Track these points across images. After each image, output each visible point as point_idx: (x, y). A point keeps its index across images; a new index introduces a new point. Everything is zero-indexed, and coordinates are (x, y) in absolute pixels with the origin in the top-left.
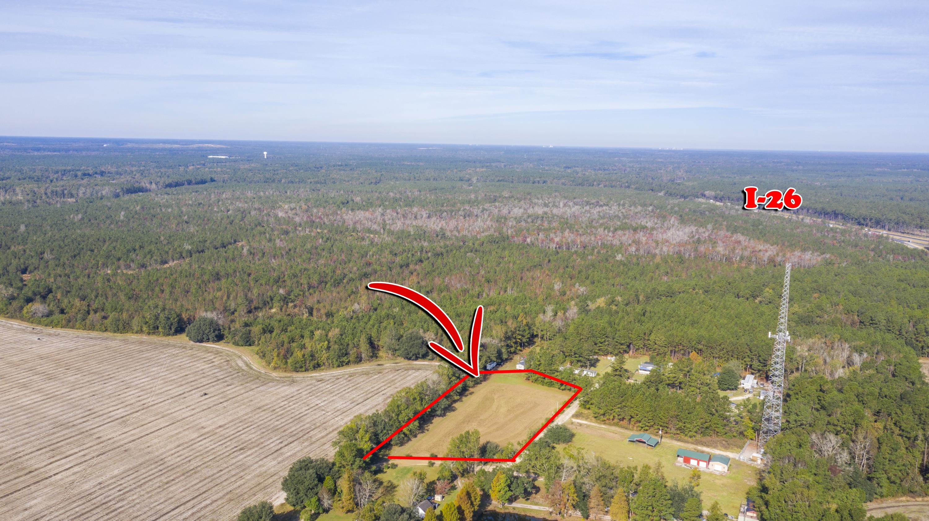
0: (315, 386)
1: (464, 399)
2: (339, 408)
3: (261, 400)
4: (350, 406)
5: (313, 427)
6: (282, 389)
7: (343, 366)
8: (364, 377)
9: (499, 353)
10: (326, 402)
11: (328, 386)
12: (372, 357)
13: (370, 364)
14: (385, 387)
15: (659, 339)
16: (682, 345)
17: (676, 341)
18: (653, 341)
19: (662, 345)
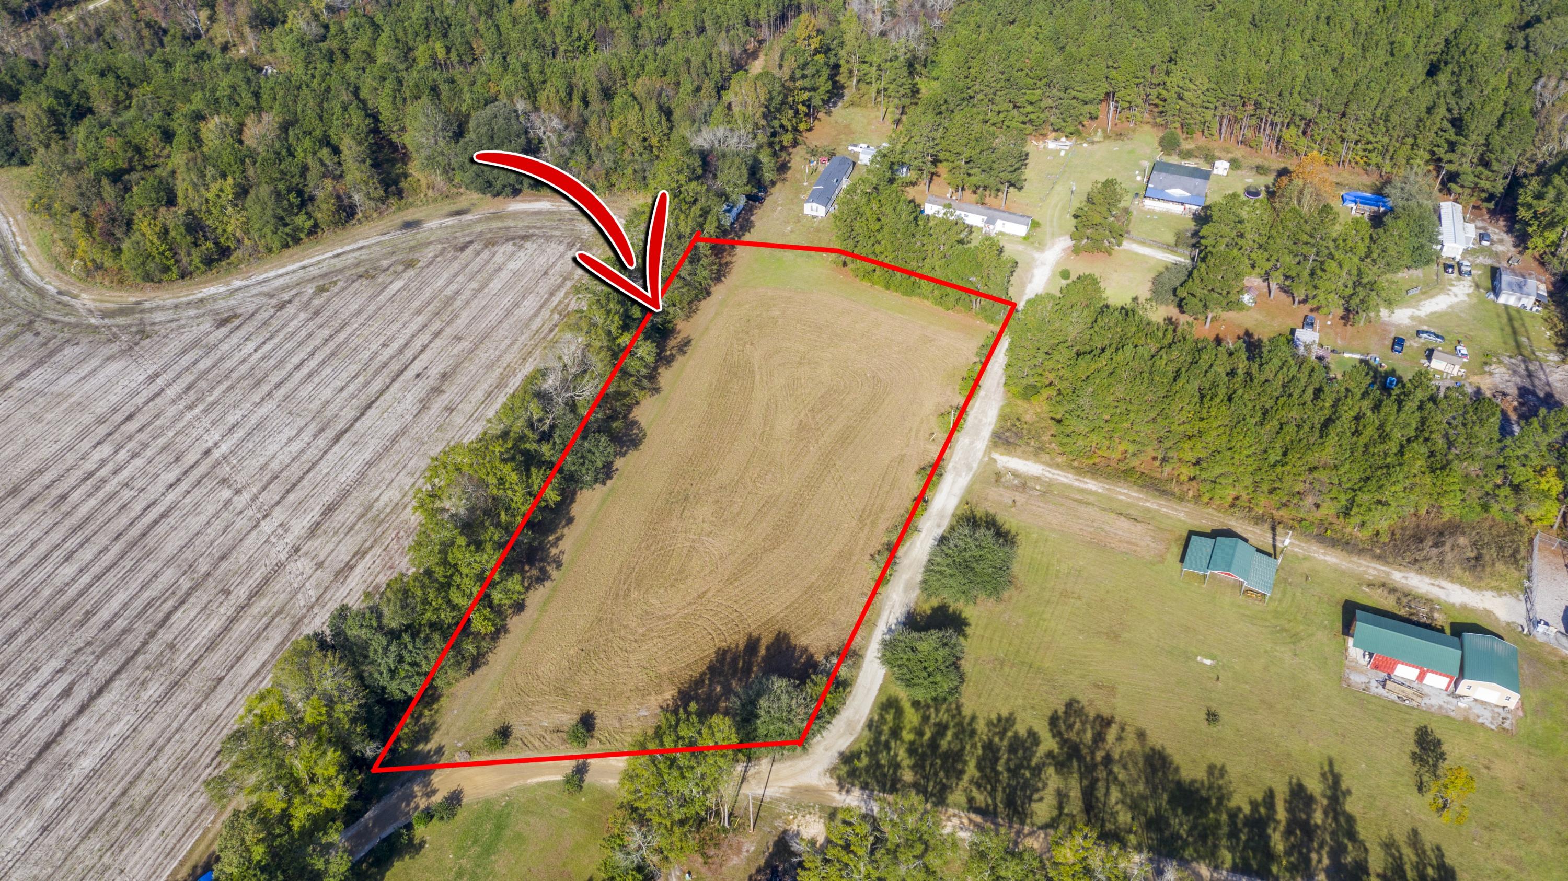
0: (210, 349)
1: (663, 376)
2: (275, 466)
3: (27, 445)
5: (185, 583)
6: (101, 377)
7: (297, 241)
8: (364, 288)
10: (239, 434)
11: (250, 346)
13: (380, 227)
14: (424, 338)
15: (1192, 85)
16: (1258, 105)
17: (1243, 94)
18: (1175, 89)
19: (1199, 101)
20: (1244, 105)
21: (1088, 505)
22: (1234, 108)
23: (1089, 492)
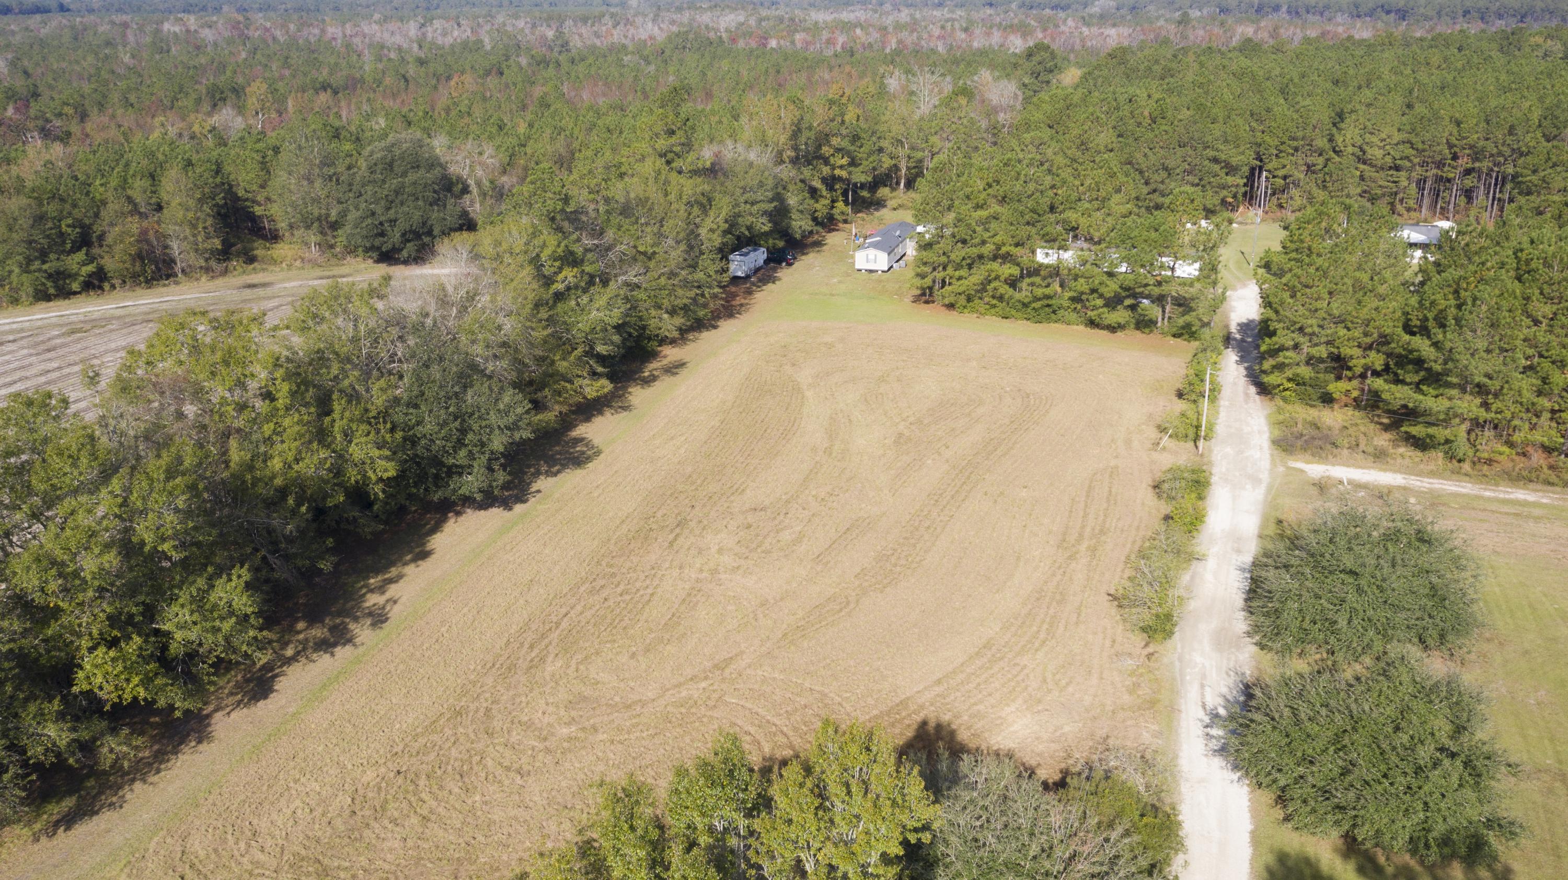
1: (637, 395)
9: (780, 214)
12: (224, 254)
13: (211, 285)
15: (1375, 139)
16: (1477, 155)
17: (1453, 140)
18: (1350, 149)
19: (1388, 159)
20: (1455, 157)
21: (1537, 519)
22: (1440, 165)
23: (1525, 503)
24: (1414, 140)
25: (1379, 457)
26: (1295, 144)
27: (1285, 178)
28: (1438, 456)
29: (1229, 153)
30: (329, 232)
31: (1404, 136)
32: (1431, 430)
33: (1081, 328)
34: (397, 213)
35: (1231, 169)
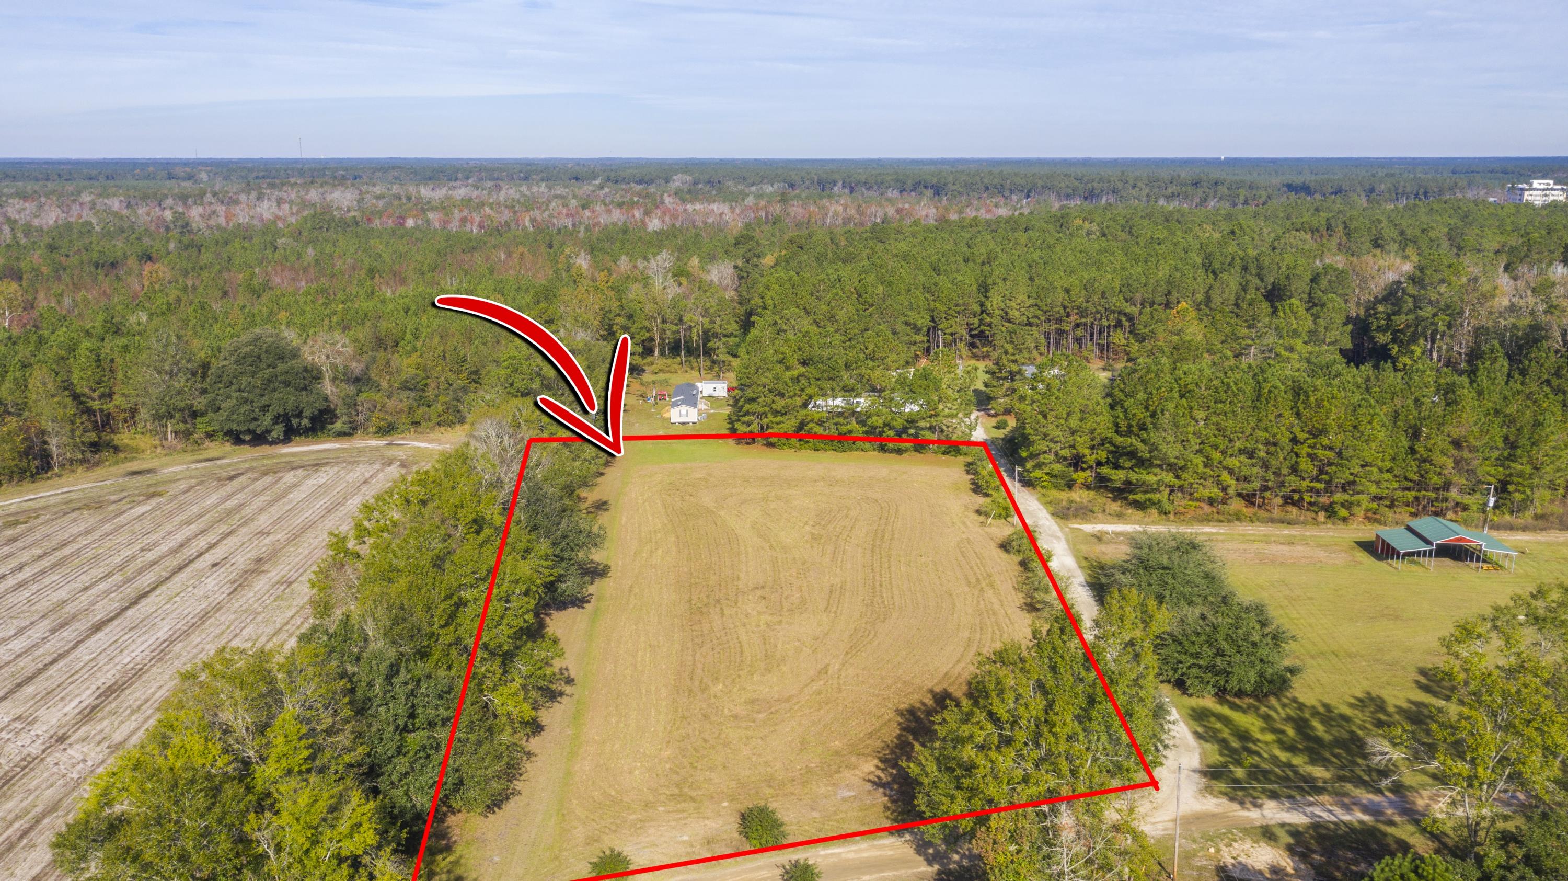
4: (55, 644)
12: (95, 447)
14: (208, 539)
15: (1013, 304)
16: (1082, 312)
17: (1066, 303)
18: (997, 312)
19: (1025, 318)
20: (1068, 316)
21: (1223, 541)
22: (1058, 321)
23: (1212, 534)
24: (1040, 304)
25: (1120, 516)
26: (958, 309)
27: (952, 334)
28: (1154, 512)
29: (913, 316)
30: (189, 420)
31: (1032, 301)
32: (1148, 496)
33: (876, 453)
34: (271, 399)
35: (918, 330)
